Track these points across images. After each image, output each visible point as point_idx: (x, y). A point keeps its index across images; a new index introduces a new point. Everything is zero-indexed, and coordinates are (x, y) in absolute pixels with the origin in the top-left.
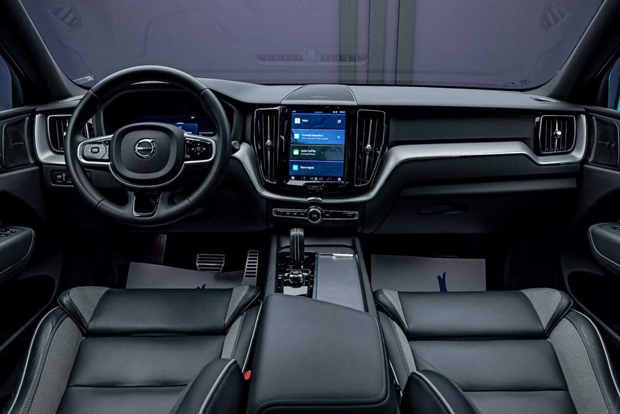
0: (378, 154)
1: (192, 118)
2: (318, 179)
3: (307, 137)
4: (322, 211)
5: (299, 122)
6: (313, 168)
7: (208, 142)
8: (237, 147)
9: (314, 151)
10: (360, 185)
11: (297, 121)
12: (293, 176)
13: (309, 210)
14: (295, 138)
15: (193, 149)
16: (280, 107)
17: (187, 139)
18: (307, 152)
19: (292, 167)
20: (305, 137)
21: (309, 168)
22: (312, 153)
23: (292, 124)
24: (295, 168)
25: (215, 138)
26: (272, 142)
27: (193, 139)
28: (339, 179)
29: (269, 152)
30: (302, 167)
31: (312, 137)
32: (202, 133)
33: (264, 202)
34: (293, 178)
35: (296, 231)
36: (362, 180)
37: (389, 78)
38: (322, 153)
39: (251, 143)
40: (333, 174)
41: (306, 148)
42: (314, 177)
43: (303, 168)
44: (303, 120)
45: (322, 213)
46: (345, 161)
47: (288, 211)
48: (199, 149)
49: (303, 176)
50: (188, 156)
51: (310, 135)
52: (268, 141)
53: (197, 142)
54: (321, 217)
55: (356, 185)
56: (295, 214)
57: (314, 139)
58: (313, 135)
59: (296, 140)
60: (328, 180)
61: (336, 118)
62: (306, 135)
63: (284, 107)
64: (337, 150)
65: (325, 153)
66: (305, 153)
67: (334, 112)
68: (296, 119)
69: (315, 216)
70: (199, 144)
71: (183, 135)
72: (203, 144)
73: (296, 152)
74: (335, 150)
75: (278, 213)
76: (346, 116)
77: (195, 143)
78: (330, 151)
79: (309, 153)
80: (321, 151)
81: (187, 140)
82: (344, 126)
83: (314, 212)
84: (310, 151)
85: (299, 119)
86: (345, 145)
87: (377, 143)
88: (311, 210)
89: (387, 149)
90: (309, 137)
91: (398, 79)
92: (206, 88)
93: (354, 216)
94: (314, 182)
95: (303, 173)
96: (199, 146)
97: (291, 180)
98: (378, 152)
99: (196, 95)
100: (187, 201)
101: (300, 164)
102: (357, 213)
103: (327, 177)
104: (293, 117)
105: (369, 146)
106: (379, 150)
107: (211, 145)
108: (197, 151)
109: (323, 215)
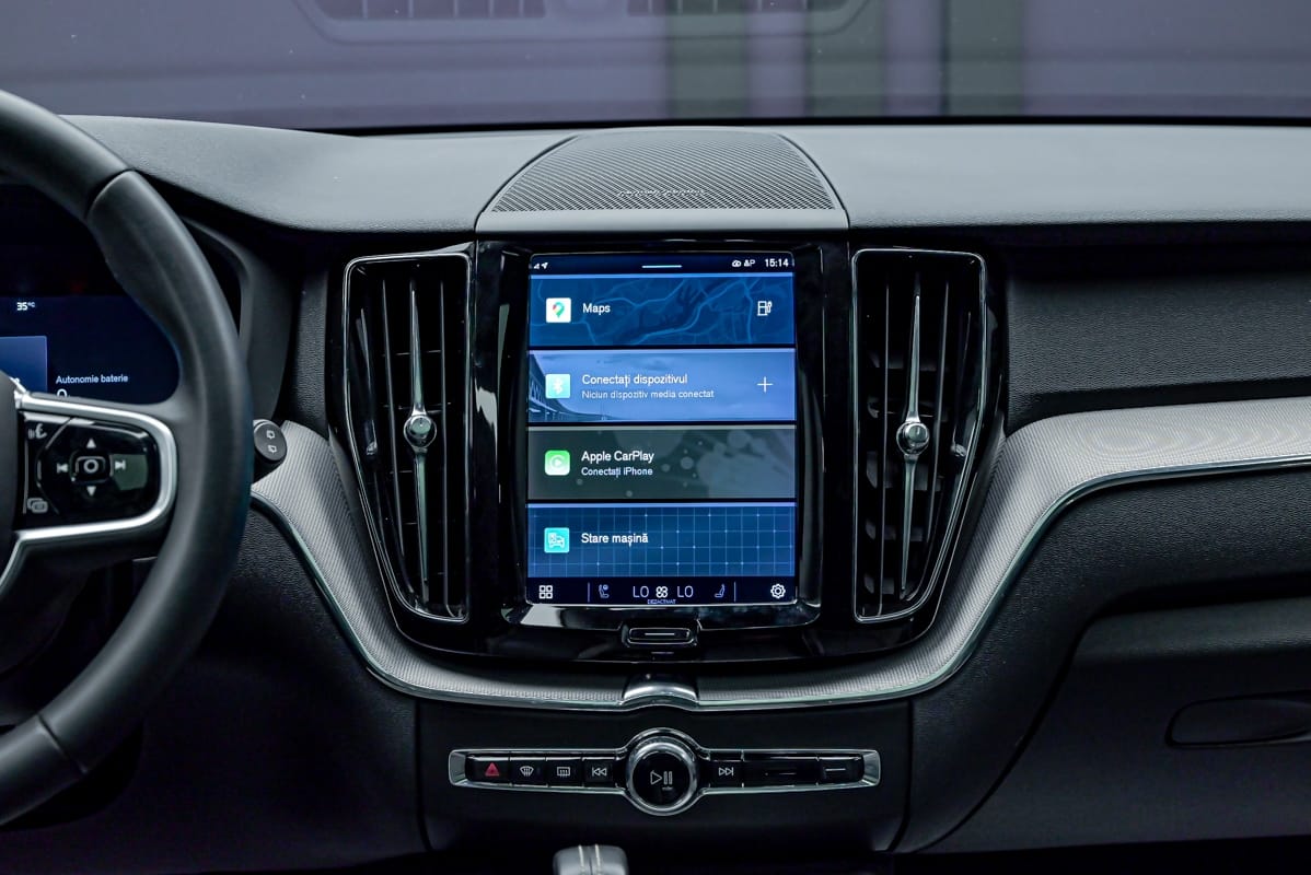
0: (959, 461)
1: (22, 306)
2: (672, 595)
3: (609, 389)
4: (693, 750)
5: (566, 318)
6: (645, 539)
7: (139, 429)
8: (270, 451)
9: (648, 457)
10: (879, 618)
11: (558, 311)
12: (546, 581)
13: (633, 748)
14: (549, 395)
15: (64, 468)
16: (465, 246)
17: (29, 417)
18: (613, 464)
19: (540, 541)
20: (599, 388)
21: (624, 539)
22: (637, 464)
23: (533, 325)
24: (557, 540)
25: (169, 408)
26: (436, 419)
27: (60, 420)
28: (778, 591)
29: (420, 468)
30: (589, 538)
31: (633, 388)
32: (69, 380)
33: (405, 716)
34: (546, 591)
35: (589, 860)
36: (891, 591)
37: (913, 82)
38: (686, 463)
39: (329, 424)
40: (743, 569)
41: (607, 442)
42: (654, 583)
43: (596, 539)
44: (587, 309)
45: (699, 763)
46: (799, 499)
47: (526, 756)
48: (91, 464)
49: (596, 582)
50: (39, 505)
51: (623, 380)
52: (416, 414)
53: (86, 433)
54: (694, 784)
55: (861, 619)
56: (565, 773)
57: (641, 394)
58: (638, 380)
59: (554, 402)
60: (721, 595)
61: (747, 293)
62: (606, 380)
63: (489, 244)
64: (759, 445)
65: (702, 466)
66: (603, 465)
67: (736, 264)
68: (550, 302)
69: (668, 777)
70: (91, 444)
71: (13, 400)
72: (113, 441)
73: (557, 464)
74: (748, 450)
75: (472, 770)
76: (797, 280)
77: (70, 440)
78: (728, 455)
79: (623, 464)
80: (678, 452)
81: (33, 424)
82: (789, 331)
83: (661, 760)
84: (626, 457)
85: (567, 302)
86: (799, 422)
87: (949, 406)
88: (643, 751)
89: (1002, 435)
90: (621, 389)
91: (956, 90)
92: (120, 166)
93: (858, 769)
94: (651, 605)
95: (598, 568)
96: (91, 453)
97: (538, 601)
98: (959, 449)
99: (73, 207)
100: (40, 730)
101: (577, 522)
102: (871, 756)
103: (714, 583)
104: (534, 292)
105: (912, 423)
106: (960, 441)
107: (151, 447)
108: (85, 478)
109: (707, 774)
